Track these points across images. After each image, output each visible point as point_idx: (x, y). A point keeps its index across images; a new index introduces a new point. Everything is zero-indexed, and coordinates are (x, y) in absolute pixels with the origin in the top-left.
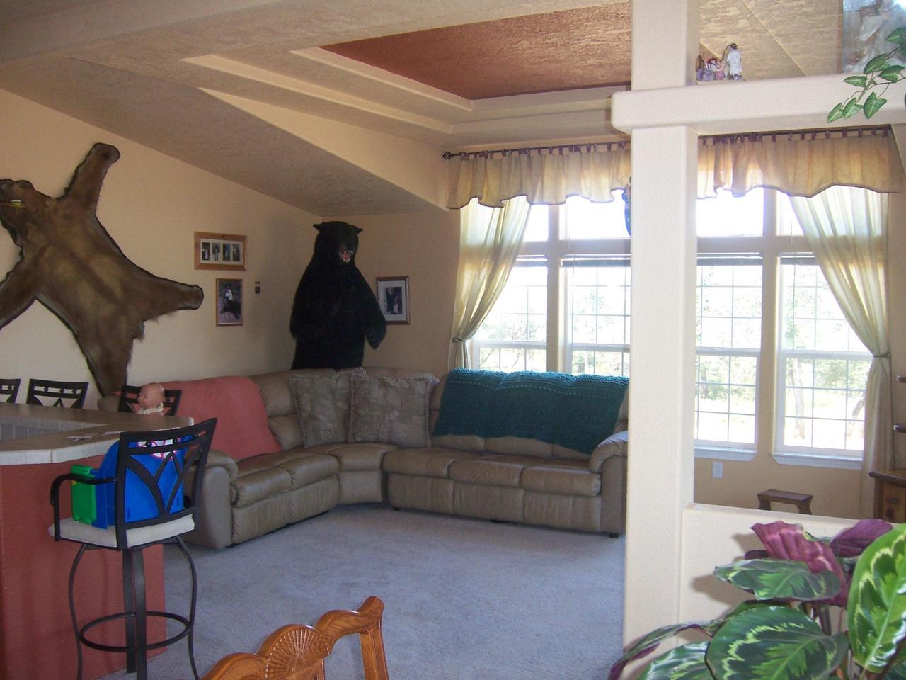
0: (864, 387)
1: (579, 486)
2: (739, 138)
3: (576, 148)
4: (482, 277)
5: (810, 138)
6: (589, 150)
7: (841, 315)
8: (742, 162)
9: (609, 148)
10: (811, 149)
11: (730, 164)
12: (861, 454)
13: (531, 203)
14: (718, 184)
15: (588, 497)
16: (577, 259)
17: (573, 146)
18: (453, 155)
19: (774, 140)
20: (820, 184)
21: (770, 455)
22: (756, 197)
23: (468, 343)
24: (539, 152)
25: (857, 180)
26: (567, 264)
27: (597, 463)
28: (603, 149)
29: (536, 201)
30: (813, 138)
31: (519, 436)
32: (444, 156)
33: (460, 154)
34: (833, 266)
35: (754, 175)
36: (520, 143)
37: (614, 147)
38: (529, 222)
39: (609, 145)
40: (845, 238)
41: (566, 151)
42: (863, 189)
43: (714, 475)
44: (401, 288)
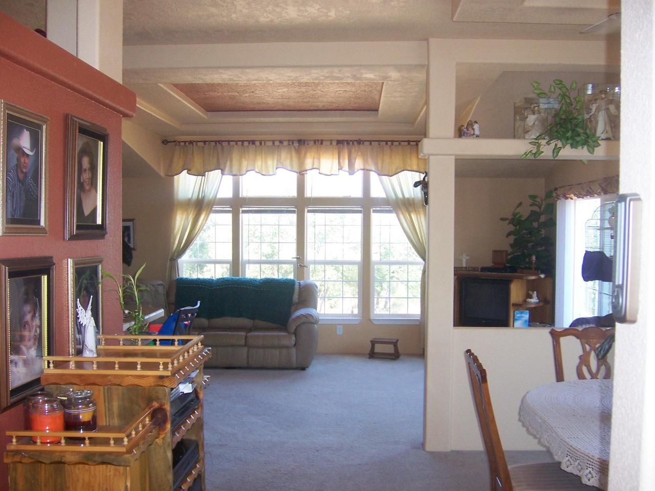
0: (420, 280)
1: (285, 342)
2: (351, 142)
3: (253, 142)
4: (189, 219)
5: (390, 144)
6: (261, 144)
7: (407, 241)
8: (353, 156)
9: (274, 144)
10: (391, 150)
11: (347, 157)
12: (420, 316)
13: (223, 174)
14: (340, 168)
15: (288, 347)
16: (251, 209)
17: (250, 141)
18: (169, 142)
19: (371, 144)
20: (396, 170)
21: (370, 320)
22: (359, 175)
23: (180, 261)
24: (229, 144)
25: (415, 168)
26: (244, 212)
27: (293, 328)
28: (270, 144)
29: (226, 173)
30: (392, 144)
31: (232, 316)
32: (163, 142)
33: (174, 141)
34: (403, 214)
35: (359, 163)
36: (215, 137)
37: (277, 143)
38: (220, 186)
39: (273, 142)
40: (408, 199)
41: (246, 144)
42: (418, 173)
43: (338, 333)
44: (129, 226)
